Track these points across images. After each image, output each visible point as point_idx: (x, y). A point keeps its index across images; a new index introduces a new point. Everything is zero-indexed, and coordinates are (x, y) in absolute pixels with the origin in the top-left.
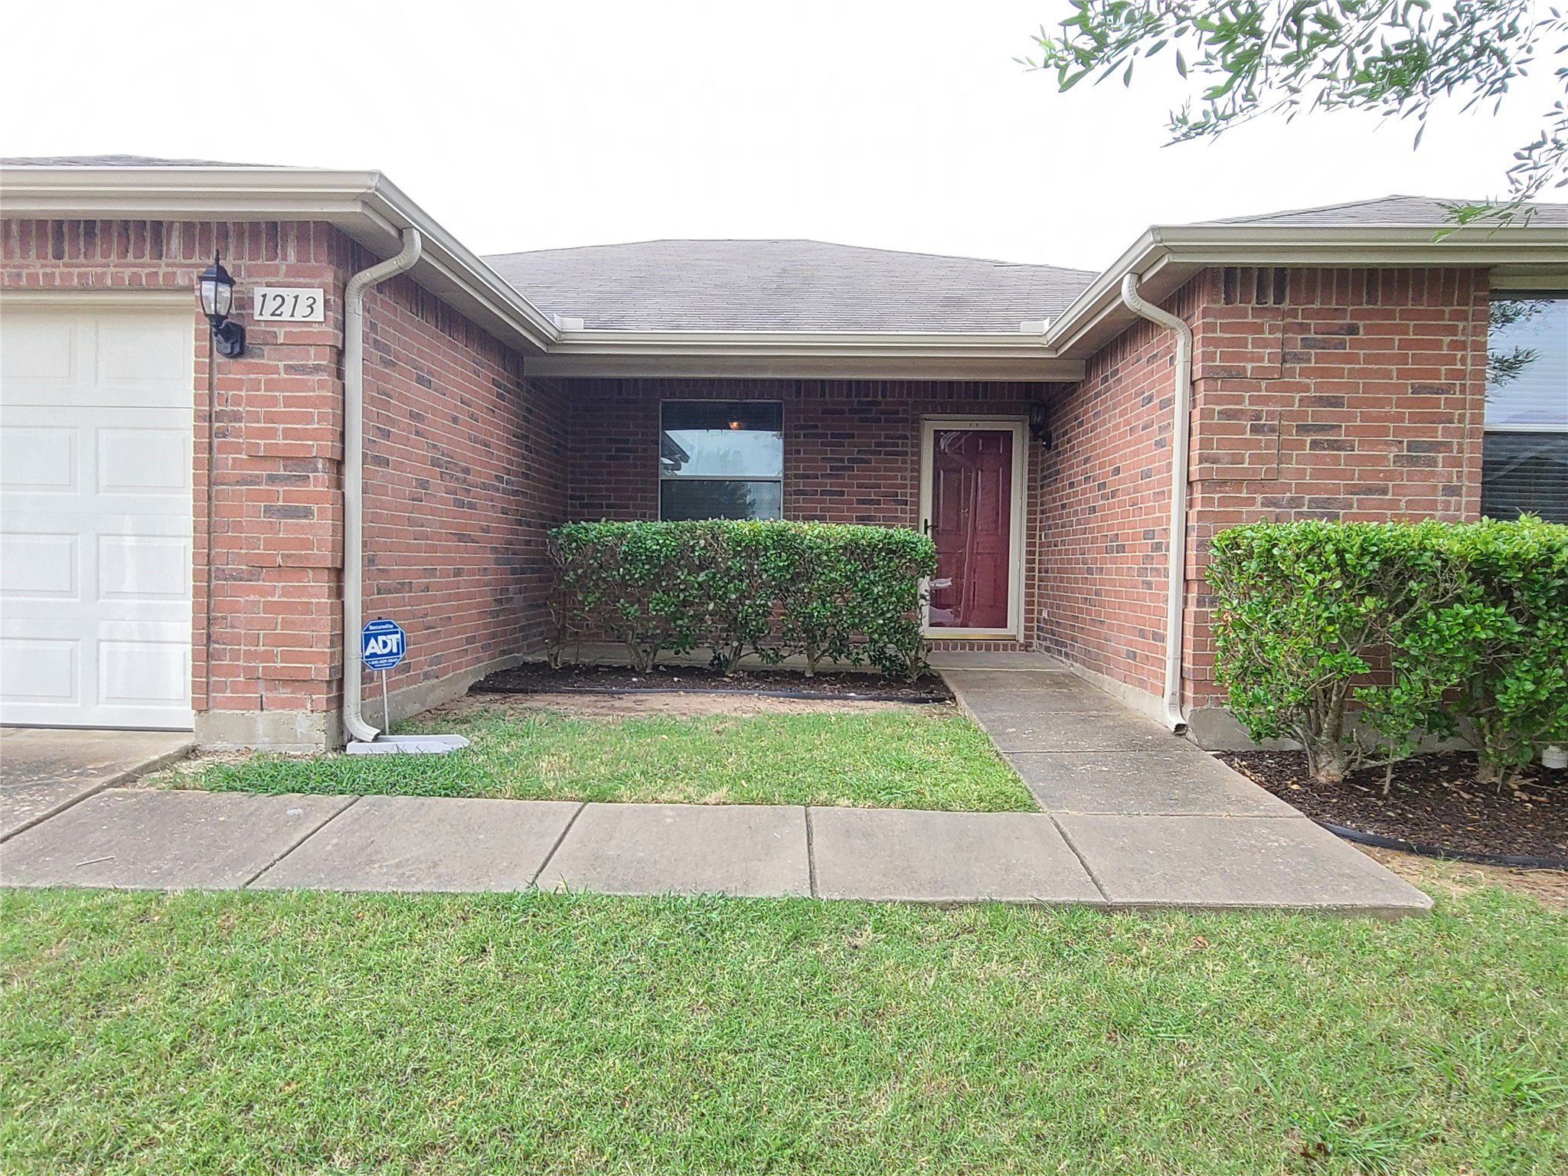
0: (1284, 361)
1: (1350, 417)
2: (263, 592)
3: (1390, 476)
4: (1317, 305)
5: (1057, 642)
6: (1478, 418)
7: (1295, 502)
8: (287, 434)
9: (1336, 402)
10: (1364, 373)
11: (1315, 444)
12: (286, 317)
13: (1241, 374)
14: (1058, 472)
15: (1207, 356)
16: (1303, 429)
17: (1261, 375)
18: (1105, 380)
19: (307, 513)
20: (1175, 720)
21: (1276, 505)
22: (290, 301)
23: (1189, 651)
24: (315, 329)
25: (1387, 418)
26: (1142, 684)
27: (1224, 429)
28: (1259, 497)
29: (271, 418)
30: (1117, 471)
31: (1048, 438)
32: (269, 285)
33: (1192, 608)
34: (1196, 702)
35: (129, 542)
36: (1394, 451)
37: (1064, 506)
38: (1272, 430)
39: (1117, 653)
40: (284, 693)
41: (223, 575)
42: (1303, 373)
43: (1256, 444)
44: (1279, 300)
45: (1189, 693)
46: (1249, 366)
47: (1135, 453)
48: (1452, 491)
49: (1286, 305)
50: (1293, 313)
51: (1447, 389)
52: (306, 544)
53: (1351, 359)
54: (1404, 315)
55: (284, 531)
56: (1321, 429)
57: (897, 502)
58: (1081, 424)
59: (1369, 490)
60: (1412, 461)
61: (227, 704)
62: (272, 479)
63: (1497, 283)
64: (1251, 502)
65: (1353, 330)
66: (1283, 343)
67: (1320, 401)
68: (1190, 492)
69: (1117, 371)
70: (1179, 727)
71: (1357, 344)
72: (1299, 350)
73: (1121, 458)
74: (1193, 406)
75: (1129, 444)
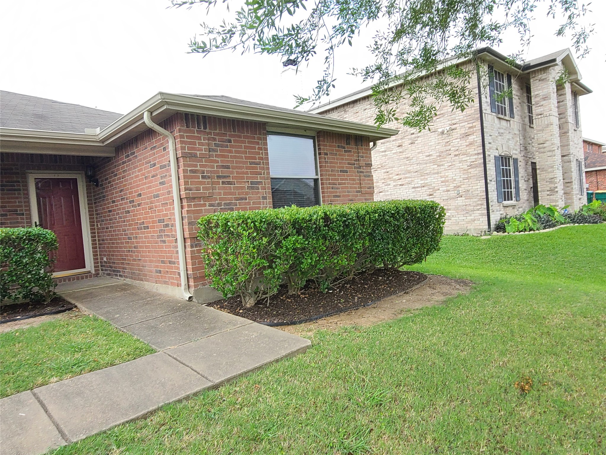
0: (210, 151)
1: (232, 173)
3: (247, 193)
4: (218, 131)
5: (114, 271)
6: (268, 173)
7: (219, 205)
9: (228, 167)
10: (235, 157)
11: (223, 183)
13: (195, 156)
14: (104, 196)
15: (183, 148)
16: (219, 177)
17: (202, 156)
18: (128, 156)
20: (187, 296)
21: (213, 206)
23: (190, 267)
25: (243, 173)
26: (166, 283)
27: (192, 177)
28: (207, 203)
30: (140, 195)
31: (97, 181)
33: (189, 249)
34: (195, 286)
36: (246, 185)
37: (110, 211)
39: (151, 271)
42: (216, 156)
43: (203, 183)
44: (205, 128)
45: (192, 283)
46: (198, 153)
47: (149, 187)
48: (264, 198)
49: (208, 130)
50: (210, 133)
51: (259, 164)
53: (230, 152)
54: (245, 137)
56: (224, 177)
57: (17, 214)
58: (116, 175)
59: (242, 199)
60: (252, 188)
63: (269, 129)
64: (205, 205)
65: (230, 141)
66: (209, 145)
67: (223, 167)
68: (182, 203)
69: (134, 153)
70: (190, 298)
71: (232, 146)
72: (214, 147)
73: (141, 190)
74: (179, 168)
75: (145, 184)
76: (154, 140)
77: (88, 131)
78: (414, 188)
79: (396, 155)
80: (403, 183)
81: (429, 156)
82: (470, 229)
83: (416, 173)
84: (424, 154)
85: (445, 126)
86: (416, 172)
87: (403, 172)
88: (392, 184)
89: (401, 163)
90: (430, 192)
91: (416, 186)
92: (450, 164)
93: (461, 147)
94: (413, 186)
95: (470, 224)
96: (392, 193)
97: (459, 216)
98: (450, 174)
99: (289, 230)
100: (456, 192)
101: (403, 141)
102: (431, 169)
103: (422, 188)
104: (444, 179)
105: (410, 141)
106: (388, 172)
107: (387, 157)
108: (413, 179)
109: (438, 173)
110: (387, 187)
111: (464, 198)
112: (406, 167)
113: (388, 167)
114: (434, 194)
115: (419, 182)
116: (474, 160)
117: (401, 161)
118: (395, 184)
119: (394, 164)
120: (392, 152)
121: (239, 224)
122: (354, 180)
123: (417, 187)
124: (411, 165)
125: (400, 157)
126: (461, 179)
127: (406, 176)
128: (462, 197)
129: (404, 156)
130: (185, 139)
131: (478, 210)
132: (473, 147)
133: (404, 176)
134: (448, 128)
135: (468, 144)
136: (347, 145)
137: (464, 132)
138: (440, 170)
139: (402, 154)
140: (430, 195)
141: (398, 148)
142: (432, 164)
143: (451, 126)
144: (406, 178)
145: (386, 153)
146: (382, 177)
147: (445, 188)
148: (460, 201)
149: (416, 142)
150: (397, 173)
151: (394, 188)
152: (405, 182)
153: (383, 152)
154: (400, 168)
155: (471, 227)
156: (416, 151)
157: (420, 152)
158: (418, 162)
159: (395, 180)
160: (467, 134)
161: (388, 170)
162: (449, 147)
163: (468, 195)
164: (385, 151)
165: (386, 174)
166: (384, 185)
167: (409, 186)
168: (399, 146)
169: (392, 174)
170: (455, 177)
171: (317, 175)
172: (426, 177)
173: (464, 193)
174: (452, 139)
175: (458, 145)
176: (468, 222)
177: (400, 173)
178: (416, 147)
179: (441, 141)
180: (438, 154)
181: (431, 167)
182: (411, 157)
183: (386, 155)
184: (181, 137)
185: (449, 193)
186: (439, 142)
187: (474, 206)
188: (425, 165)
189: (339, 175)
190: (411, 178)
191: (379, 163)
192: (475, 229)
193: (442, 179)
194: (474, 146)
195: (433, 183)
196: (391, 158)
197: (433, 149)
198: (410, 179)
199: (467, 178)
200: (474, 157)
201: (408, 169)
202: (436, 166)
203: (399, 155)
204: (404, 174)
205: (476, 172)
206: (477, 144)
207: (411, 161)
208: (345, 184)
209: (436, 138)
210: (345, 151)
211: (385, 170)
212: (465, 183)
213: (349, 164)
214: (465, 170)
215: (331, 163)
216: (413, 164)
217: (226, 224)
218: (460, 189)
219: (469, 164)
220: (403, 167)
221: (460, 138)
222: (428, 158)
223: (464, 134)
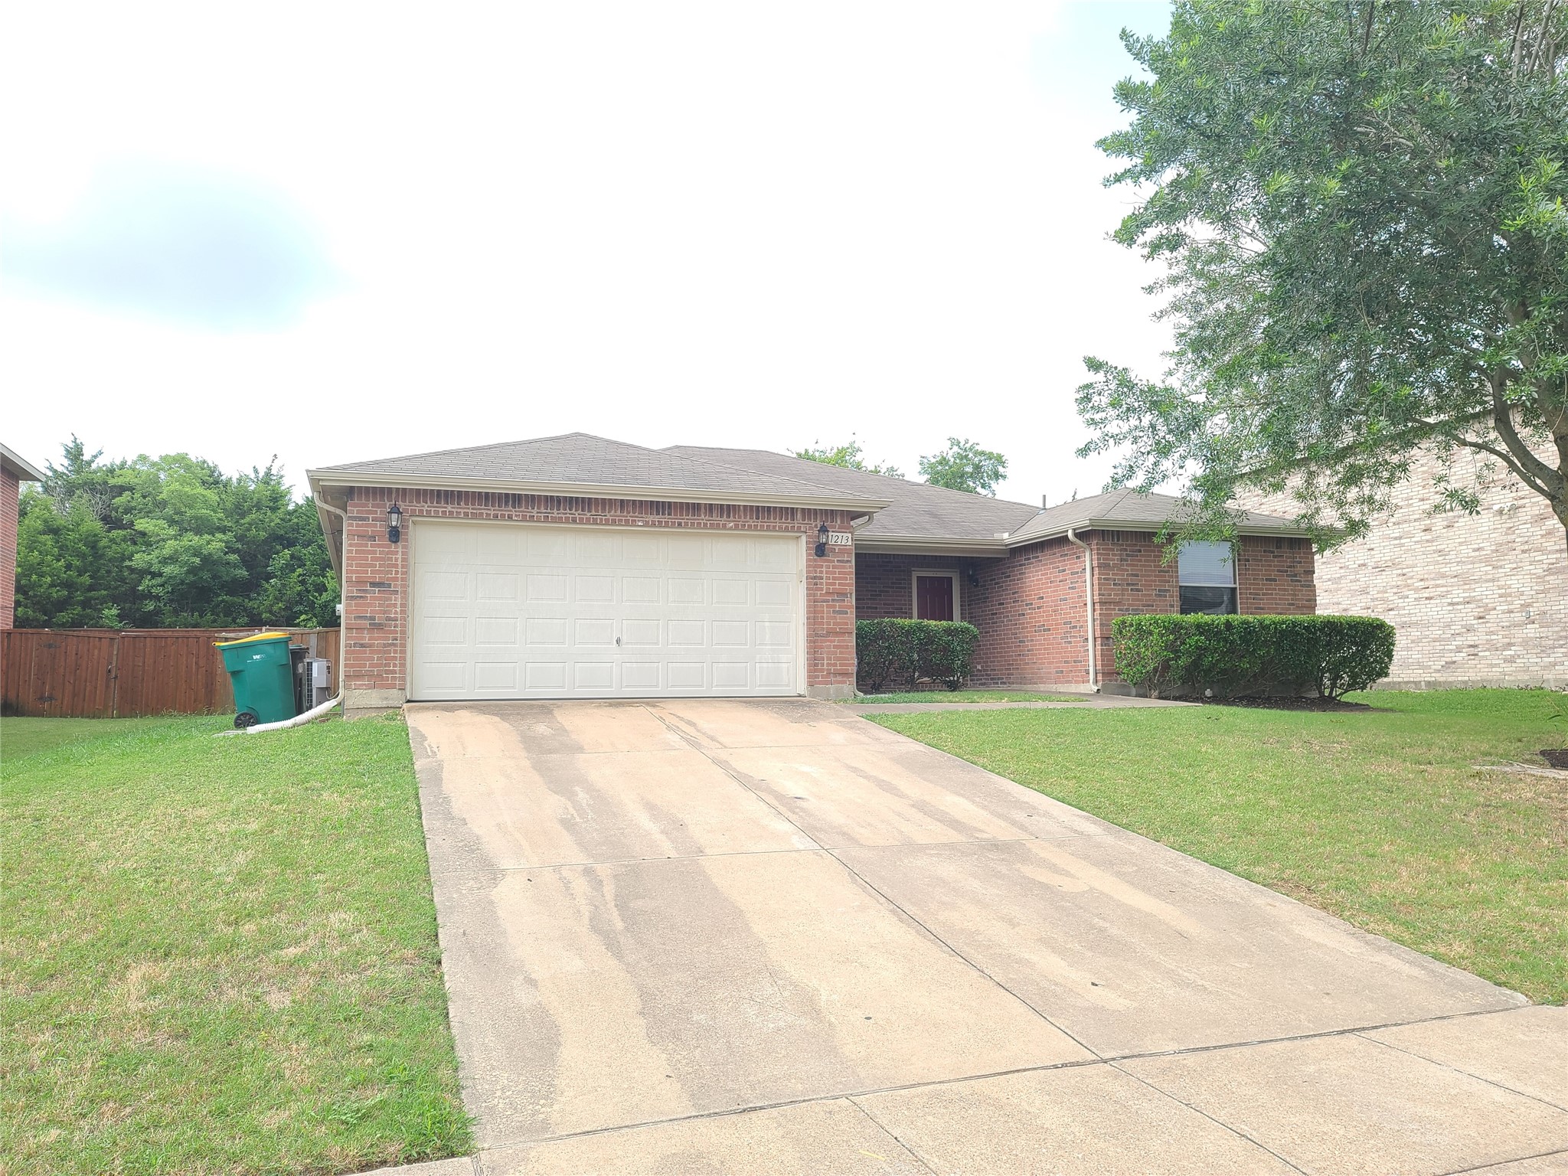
0: (1121, 561)
1: (1141, 580)
2: (831, 641)
3: (1154, 601)
4: (1129, 542)
6: (1177, 582)
7: (1127, 610)
8: (839, 584)
9: (1137, 575)
10: (1144, 566)
11: (1132, 590)
12: (839, 543)
13: (1108, 565)
14: (987, 598)
15: (1099, 559)
16: (1128, 584)
17: (1115, 566)
18: (1028, 560)
19: (847, 613)
20: (1095, 688)
21: (1122, 611)
22: (840, 538)
23: (1099, 663)
24: (848, 547)
25: (1151, 581)
26: (1068, 682)
27: (1104, 584)
28: (1117, 608)
29: (834, 578)
30: (1041, 598)
31: (977, 581)
32: (833, 532)
33: (1099, 647)
34: (1103, 680)
35: (767, 624)
36: (1154, 593)
38: (1119, 585)
39: (1050, 673)
40: (839, 678)
41: (817, 635)
42: (1127, 565)
43: (1115, 590)
44: (1118, 540)
45: (1100, 677)
46: (1111, 562)
47: (1055, 591)
48: (1172, 606)
49: (1120, 542)
50: (1122, 546)
51: (1168, 572)
52: (847, 624)
53: (1140, 561)
55: (839, 618)
56: (1133, 585)
59: (1149, 606)
60: (1160, 596)
61: (820, 683)
62: (833, 600)
64: (1114, 610)
65: (1139, 551)
66: (1121, 555)
67: (1132, 575)
68: (1094, 606)
69: (1038, 557)
70: (1098, 690)
71: (1142, 556)
72: (1125, 557)
73: (1044, 593)
74: (1093, 576)
75: (1050, 587)
76: (1065, 548)
77: (997, 536)
78: (1450, 604)
79: (1420, 546)
80: (1432, 595)
81: (1478, 549)
82: (1548, 680)
83: (1456, 579)
84: (1469, 547)
85: (1506, 500)
86: (1455, 576)
87: (1432, 576)
88: (1412, 595)
89: (1428, 560)
90: (1478, 612)
91: (1454, 600)
92: (1514, 566)
93: (1532, 538)
94: (1449, 601)
95: (1548, 672)
96: (1411, 612)
97: (1529, 656)
98: (1514, 583)
99: (1193, 631)
100: (1524, 614)
101: (1433, 521)
102: (1481, 573)
103: (1466, 606)
104: (1503, 591)
105: (1445, 523)
106: (1404, 575)
107: (1403, 548)
108: (1449, 589)
109: (1493, 580)
110: (1402, 600)
111: (1537, 626)
112: (1436, 567)
113: (1404, 566)
114: (1487, 617)
115: (1459, 594)
116: (1554, 561)
117: (1428, 556)
118: (1417, 596)
119: (1417, 561)
120: (1413, 539)
121: (1151, 624)
122: (1285, 590)
123: (1457, 604)
124: (1446, 564)
125: (1428, 549)
126: (1533, 593)
127: (1438, 582)
128: (1534, 623)
129: (1435, 548)
130: (1101, 551)
131: (1561, 646)
132: (1553, 539)
133: (1433, 582)
134: (1509, 504)
135: (1544, 532)
136: (1277, 548)
137: (1537, 512)
138: (1497, 576)
139: (1430, 544)
140: (1480, 618)
141: (1423, 534)
142: (1484, 564)
143: (1515, 502)
144: (1437, 586)
145: (1402, 541)
146: (1394, 583)
147: (1506, 607)
148: (1531, 631)
149: (1456, 525)
150: (1422, 577)
151: (1415, 603)
152: (1436, 593)
153: (1396, 538)
154: (1427, 568)
155: (1550, 676)
156: (1456, 541)
157: (1463, 542)
158: (1459, 560)
159: (1416, 590)
160: (1542, 517)
161: (1404, 571)
162: (1510, 538)
163: (1544, 621)
164: (1400, 538)
165: (1400, 578)
166: (1397, 598)
167: (1443, 601)
168: (1426, 530)
169: (1412, 578)
170: (1523, 589)
171: (1235, 583)
172: (1473, 586)
173: (1538, 616)
174: (1518, 523)
175: (1528, 534)
176: (1544, 668)
177: (1426, 576)
178: (1456, 533)
179: (1499, 526)
180: (1493, 548)
181: (1482, 569)
182: (1447, 550)
183: (1402, 545)
184: (1098, 549)
185: (1512, 615)
186: (1495, 527)
187: (1555, 640)
188: (1471, 566)
189: (1263, 585)
190: (1446, 586)
191: (1389, 558)
192: (1556, 680)
193: (1500, 591)
194: (1555, 537)
195: (1484, 597)
196: (1411, 550)
197: (1486, 539)
198: (1445, 589)
199: (1542, 590)
200: (1555, 556)
201: (1441, 570)
202: (1490, 568)
203: (1425, 545)
204: (1433, 579)
205: (1557, 582)
206: (1560, 534)
207: (1447, 557)
208: (1272, 594)
209: (1491, 519)
210: (1274, 557)
211: (1399, 571)
212: (1539, 600)
213: (1278, 571)
214: (1539, 577)
215: (1253, 570)
216: (1450, 563)
217: (1140, 624)
218: (1531, 609)
219: (1545, 566)
220: (1432, 567)
221: (1531, 523)
222: (1477, 553)
223: (1537, 515)
